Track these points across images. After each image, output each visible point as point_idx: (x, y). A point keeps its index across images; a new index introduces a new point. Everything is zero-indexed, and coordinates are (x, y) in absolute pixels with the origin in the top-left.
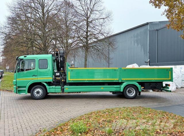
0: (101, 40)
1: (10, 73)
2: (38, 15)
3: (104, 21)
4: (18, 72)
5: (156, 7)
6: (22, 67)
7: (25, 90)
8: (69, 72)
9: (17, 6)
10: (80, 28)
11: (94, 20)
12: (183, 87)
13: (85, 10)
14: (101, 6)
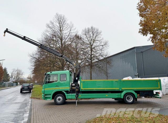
0: (101, 61)
1: (37, 86)
2: (58, 45)
3: (103, 47)
4: (46, 83)
5: (144, 35)
6: (48, 80)
7: (50, 97)
8: (82, 83)
9: (44, 40)
10: (86, 52)
11: (96, 46)
12: (167, 94)
13: (89, 41)
14: (100, 37)
